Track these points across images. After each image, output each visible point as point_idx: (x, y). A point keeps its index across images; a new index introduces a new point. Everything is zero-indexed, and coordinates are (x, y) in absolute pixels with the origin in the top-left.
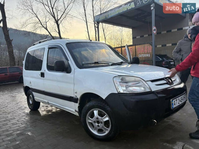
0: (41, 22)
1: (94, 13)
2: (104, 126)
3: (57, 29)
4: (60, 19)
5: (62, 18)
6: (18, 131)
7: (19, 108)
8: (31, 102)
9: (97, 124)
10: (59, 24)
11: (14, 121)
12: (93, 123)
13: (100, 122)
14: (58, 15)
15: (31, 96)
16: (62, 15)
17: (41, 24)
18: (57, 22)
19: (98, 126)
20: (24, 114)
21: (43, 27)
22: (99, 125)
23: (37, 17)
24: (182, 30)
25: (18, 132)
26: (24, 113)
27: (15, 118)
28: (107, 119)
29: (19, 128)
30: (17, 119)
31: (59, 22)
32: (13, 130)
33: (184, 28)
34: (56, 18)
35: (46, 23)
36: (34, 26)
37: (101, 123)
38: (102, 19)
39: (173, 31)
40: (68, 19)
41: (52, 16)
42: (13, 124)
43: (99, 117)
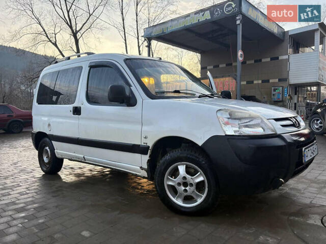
0: (46, 33)
1: (138, 25)
2: (195, 191)
3: (75, 46)
4: (80, 30)
5: (83, 30)
6: (35, 203)
7: (22, 171)
8: (46, 160)
9: (183, 188)
10: (78, 38)
11: (21, 190)
12: (177, 186)
13: (189, 183)
14: (76, 24)
15: (47, 148)
16: (84, 24)
17: (47, 36)
18: (75, 34)
19: (186, 191)
20: (34, 180)
21: (51, 41)
22: (187, 188)
23: (40, 24)
24: (277, 60)
25: (35, 205)
26: (33, 177)
27: (21, 185)
28: (201, 179)
29: (34, 199)
30: (25, 187)
31: (79, 35)
32: (24, 203)
33: (281, 58)
34: (74, 28)
35: (55, 34)
36: (34, 39)
37: (191, 185)
38: (156, 34)
39: (263, 60)
40: (94, 30)
41: (67, 23)
42: (21, 194)
43: (188, 176)
